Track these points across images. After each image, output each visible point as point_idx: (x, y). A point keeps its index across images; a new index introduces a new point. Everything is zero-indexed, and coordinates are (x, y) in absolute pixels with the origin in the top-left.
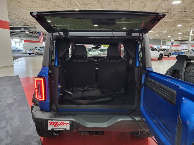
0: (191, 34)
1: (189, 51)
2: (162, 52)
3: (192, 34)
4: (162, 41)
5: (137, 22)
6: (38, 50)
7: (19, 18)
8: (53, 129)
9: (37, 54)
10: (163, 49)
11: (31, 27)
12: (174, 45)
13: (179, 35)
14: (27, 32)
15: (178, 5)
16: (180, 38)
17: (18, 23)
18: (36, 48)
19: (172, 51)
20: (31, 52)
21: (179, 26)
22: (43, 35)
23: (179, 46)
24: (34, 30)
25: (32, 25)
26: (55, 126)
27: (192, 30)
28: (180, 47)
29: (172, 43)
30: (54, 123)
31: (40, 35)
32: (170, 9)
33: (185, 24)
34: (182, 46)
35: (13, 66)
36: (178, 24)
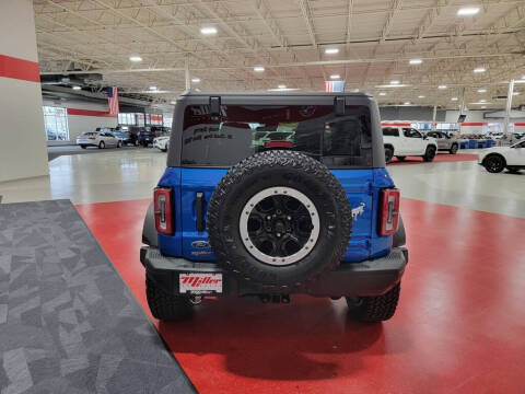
0: (511, 94)
1: (505, 137)
2: (432, 141)
3: (514, 91)
4: (435, 110)
5: (368, 61)
6: (107, 135)
7: (58, 52)
8: (188, 292)
9: (102, 145)
10: (438, 133)
11: (87, 75)
12: (465, 121)
13: (479, 94)
14: (77, 88)
15: (474, 18)
16: (483, 103)
17: (54, 64)
18: (98, 129)
19: (463, 137)
20: (88, 141)
21: (480, 70)
22: (119, 95)
23: (481, 124)
24: (95, 83)
25: (91, 68)
26: (193, 285)
27: (513, 82)
28: (484, 127)
29: (462, 117)
30: (192, 278)
31: (111, 95)
32: (454, 27)
33: (494, 65)
34: (490, 124)
35: (48, 176)
36: (476, 67)
